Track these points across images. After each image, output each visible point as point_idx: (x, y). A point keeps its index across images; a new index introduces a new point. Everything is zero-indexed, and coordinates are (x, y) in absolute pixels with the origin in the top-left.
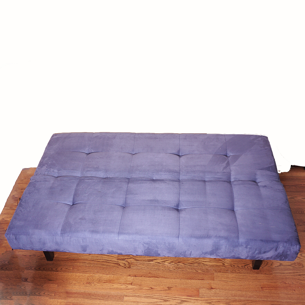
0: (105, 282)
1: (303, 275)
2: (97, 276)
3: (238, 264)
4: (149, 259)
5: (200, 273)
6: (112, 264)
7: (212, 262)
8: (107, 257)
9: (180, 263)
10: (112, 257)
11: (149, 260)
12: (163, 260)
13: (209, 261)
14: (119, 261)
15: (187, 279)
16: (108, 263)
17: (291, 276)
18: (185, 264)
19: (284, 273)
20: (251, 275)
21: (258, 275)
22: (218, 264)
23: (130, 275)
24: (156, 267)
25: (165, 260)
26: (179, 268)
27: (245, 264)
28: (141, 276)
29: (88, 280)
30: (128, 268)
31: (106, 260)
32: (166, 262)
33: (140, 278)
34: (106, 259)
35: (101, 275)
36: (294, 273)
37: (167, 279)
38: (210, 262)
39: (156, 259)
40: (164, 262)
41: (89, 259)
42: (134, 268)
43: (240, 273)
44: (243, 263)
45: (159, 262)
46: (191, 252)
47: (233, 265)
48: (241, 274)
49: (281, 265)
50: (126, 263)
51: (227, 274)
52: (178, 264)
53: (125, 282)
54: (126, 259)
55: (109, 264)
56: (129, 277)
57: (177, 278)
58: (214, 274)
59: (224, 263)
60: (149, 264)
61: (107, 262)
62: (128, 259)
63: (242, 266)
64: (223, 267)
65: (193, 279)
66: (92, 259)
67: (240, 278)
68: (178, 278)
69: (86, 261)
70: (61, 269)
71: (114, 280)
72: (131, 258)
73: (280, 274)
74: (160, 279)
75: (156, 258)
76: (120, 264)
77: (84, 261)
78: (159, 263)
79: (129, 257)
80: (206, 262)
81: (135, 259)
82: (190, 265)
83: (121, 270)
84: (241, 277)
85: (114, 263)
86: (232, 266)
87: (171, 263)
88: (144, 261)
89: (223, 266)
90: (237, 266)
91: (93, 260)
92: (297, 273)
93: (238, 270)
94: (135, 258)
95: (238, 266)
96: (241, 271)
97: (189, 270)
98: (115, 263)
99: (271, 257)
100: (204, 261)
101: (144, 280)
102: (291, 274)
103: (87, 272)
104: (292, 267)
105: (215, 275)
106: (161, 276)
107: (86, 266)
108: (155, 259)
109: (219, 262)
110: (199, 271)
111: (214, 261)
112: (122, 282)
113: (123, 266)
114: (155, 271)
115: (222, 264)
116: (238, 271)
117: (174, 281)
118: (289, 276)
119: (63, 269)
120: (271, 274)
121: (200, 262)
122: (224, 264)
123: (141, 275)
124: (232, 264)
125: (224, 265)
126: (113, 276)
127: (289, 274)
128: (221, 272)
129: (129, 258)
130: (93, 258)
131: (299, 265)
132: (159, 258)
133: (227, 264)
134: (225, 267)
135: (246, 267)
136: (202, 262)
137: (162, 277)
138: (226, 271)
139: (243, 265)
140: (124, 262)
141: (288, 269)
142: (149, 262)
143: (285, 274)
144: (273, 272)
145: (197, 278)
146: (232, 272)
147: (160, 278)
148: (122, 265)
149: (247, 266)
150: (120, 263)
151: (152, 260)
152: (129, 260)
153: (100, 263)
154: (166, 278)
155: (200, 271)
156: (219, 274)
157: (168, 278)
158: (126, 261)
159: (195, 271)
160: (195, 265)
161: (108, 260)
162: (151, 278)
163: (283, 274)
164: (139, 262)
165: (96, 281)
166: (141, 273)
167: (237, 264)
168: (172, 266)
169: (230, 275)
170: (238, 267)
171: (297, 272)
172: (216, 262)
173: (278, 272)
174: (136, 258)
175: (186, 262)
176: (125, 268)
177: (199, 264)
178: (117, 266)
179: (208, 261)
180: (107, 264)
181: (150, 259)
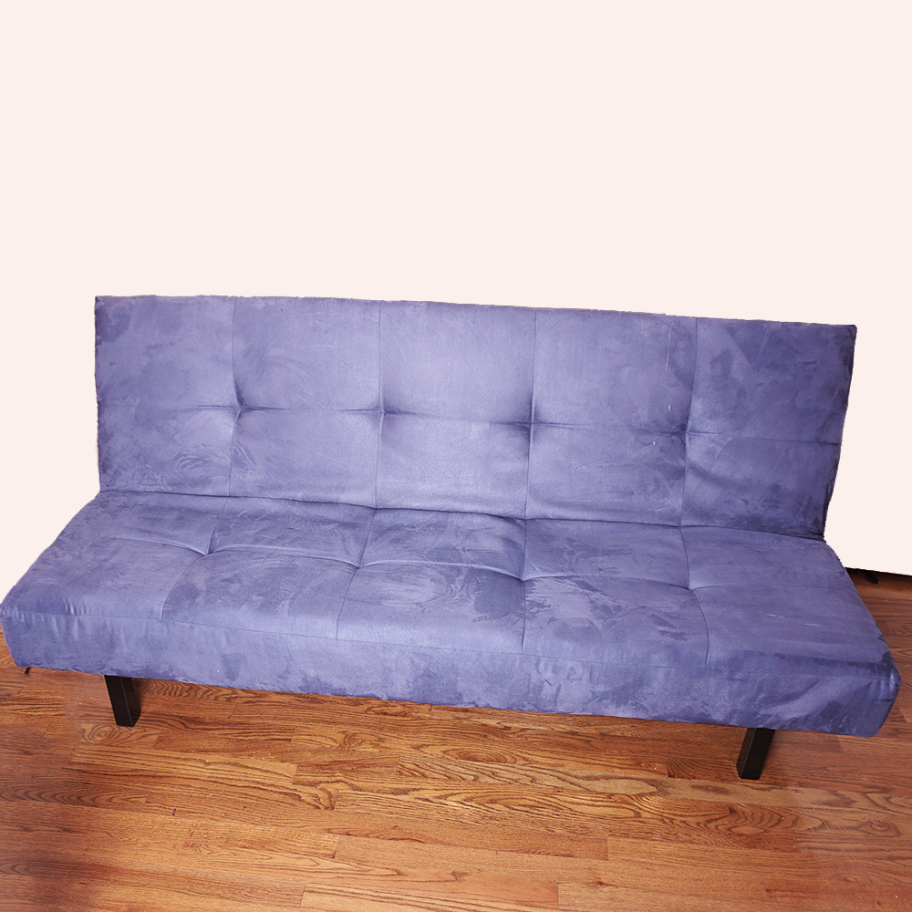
0: (247, 845)
1: (901, 858)
2: (223, 826)
3: (685, 816)
4: (396, 786)
5: (560, 836)
6: (276, 796)
7: (599, 806)
8: (261, 774)
9: (496, 803)
10: (276, 776)
11: (394, 789)
12: (442, 793)
13: (591, 803)
14: (299, 787)
15: (517, 851)
16: (262, 792)
17: (862, 858)
18: (513, 809)
19: (838, 850)
20: (728, 850)
21: (752, 850)
22: (621, 813)
23: (329, 831)
24: (417, 812)
25: (447, 792)
26: (491, 818)
27: (709, 818)
28: (367, 836)
29: (191, 835)
30: (327, 808)
31: (258, 783)
32: (450, 798)
33: (364, 841)
34: (258, 780)
35: (235, 824)
36: (870, 850)
37: (451, 848)
38: (593, 805)
39: (418, 790)
40: (445, 797)
41: (204, 776)
42: (346, 810)
43: (691, 842)
44: (700, 813)
45: (427, 796)
46: (558, 690)
47: (668, 818)
48: (696, 847)
49: (824, 824)
50: (321, 794)
51: (649, 842)
52: (490, 805)
53: (314, 851)
54: (321, 782)
55: (266, 795)
56: (327, 836)
57: (483, 846)
58: (606, 840)
59: (639, 811)
60: (396, 802)
61: (260, 788)
62: (328, 782)
63: (698, 824)
64: (634, 823)
65: (539, 853)
66: (213, 777)
67: (693, 858)
68: (488, 848)
69: (192, 783)
70: (110, 800)
71: (275, 842)
72: (338, 781)
73: (826, 852)
74: (428, 847)
75: (418, 787)
76: (300, 797)
77: (186, 782)
78: (427, 800)
79: (334, 779)
80: (578, 804)
81: (350, 785)
82: (527, 811)
83: (302, 814)
84: (697, 854)
85: (281, 793)
86: (666, 820)
87: (467, 803)
88: (378, 792)
89: (635, 819)
90: (681, 821)
91: (215, 782)
92: (881, 850)
93: (686, 834)
94: (352, 782)
95: (685, 822)
96: (694, 836)
97: (523, 826)
98: (285, 794)
99: (807, 718)
100: (572, 803)
101: (377, 849)
102: (862, 854)
103: (190, 812)
104: (862, 834)
105: (609, 845)
106: (430, 838)
107: (191, 796)
108: (414, 790)
109: (623, 808)
110: (558, 831)
111: (606, 804)
112: (303, 849)
113: (309, 804)
114: (412, 824)
115: (632, 814)
116: (686, 837)
117: (474, 854)
118: (855, 861)
119: (114, 800)
120: (796, 850)
121: (562, 803)
122: (638, 815)
123: (366, 832)
124: (664, 815)
125: (640, 817)
126: (273, 829)
127: (855, 854)
128: (629, 837)
129: (332, 782)
130: (215, 775)
131: (883, 829)
132: (428, 786)
133: (648, 815)
134: (642, 822)
135: (712, 826)
136: (566, 805)
137: (436, 842)
138: (648, 835)
139: (702, 820)
140: (313, 791)
141: (849, 839)
142: (394, 797)
143: (840, 853)
144: (802, 844)
145: (550, 851)
146: (665, 839)
147: (430, 845)
148: (308, 799)
149: (714, 824)
150: (301, 794)
151: (405, 792)
152: (330, 785)
153: (237, 790)
154: (449, 844)
155: (560, 831)
156: (624, 842)
157: (456, 845)
158: (321, 789)
159: (542, 829)
160: (545, 812)
161: (263, 784)
162: (397, 843)
163: (835, 853)
164: (361, 796)
165: (218, 841)
166: (367, 826)
167: (682, 816)
168: (468, 812)
169: (662, 848)
170: (684, 825)
171: (881, 847)
172: (614, 807)
173: (819, 845)
174: (355, 783)
175: (516, 801)
176: (317, 807)
177: (557, 809)
178: (291, 801)
179: (588, 802)
180: (258, 795)
181: (400, 786)
